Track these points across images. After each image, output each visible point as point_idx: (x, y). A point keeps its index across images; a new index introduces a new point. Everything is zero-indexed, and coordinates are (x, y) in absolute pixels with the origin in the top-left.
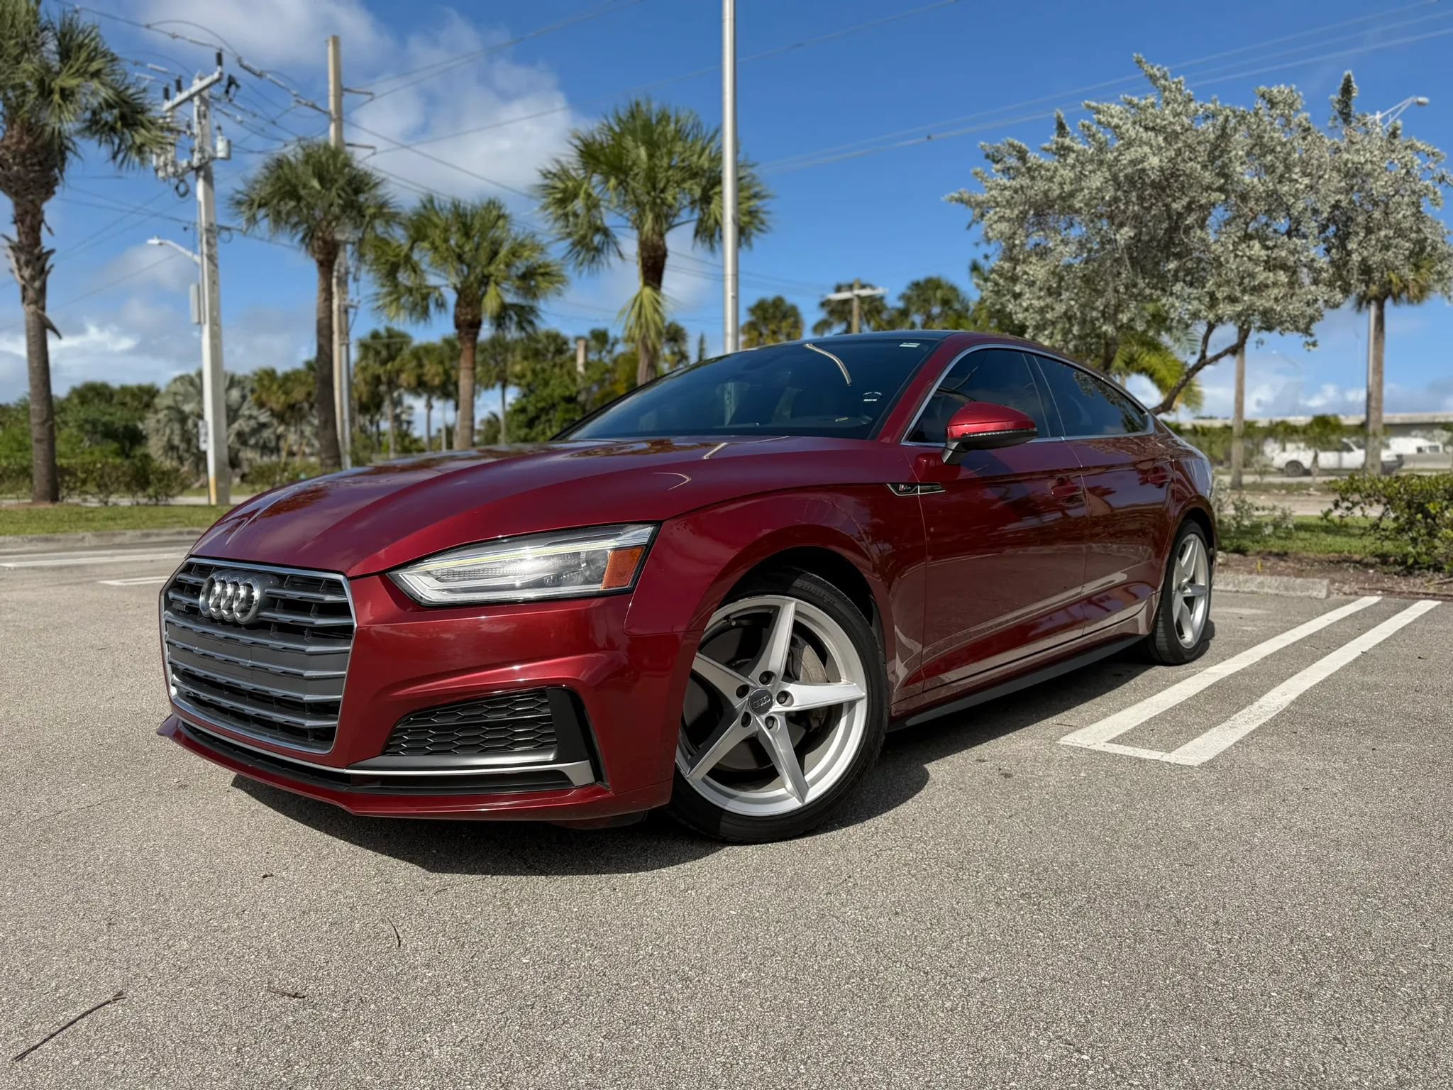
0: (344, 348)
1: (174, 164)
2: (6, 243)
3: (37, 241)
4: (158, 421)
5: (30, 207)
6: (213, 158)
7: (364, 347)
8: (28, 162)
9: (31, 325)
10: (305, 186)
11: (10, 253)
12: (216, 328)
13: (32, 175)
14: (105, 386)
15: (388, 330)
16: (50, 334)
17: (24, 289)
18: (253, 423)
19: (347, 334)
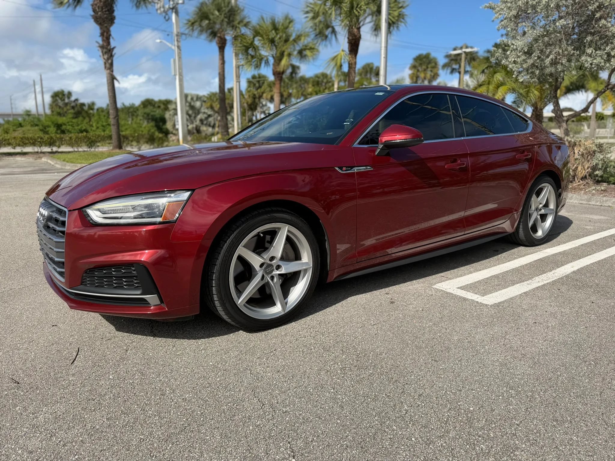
0: (238, 83)
1: (164, 7)
2: (97, 45)
3: (109, 43)
4: (170, 115)
5: (105, 29)
6: (178, 4)
7: (249, 82)
8: (104, 10)
9: (109, 78)
10: (213, 14)
11: (99, 49)
12: (181, 77)
13: (105, 16)
14: (152, 100)
15: (259, 75)
16: (115, 81)
17: (105, 63)
18: (206, 116)
19: (239, 77)
